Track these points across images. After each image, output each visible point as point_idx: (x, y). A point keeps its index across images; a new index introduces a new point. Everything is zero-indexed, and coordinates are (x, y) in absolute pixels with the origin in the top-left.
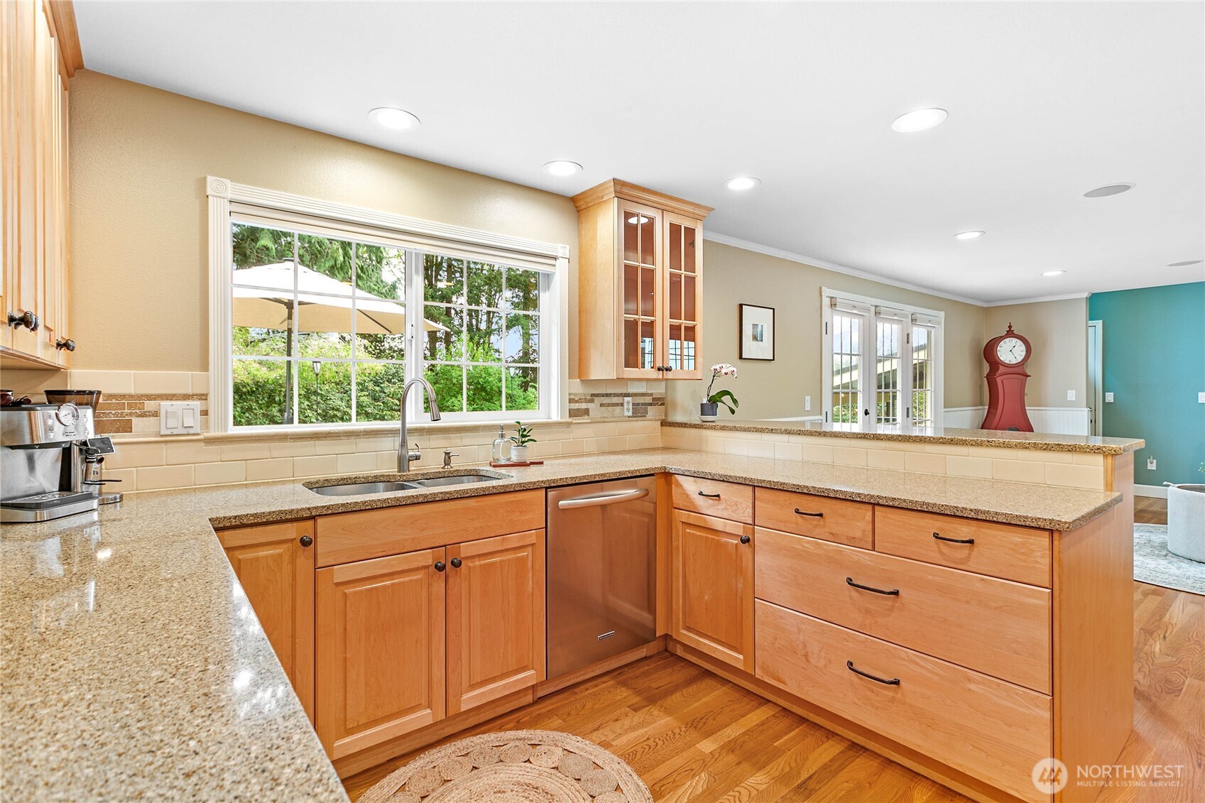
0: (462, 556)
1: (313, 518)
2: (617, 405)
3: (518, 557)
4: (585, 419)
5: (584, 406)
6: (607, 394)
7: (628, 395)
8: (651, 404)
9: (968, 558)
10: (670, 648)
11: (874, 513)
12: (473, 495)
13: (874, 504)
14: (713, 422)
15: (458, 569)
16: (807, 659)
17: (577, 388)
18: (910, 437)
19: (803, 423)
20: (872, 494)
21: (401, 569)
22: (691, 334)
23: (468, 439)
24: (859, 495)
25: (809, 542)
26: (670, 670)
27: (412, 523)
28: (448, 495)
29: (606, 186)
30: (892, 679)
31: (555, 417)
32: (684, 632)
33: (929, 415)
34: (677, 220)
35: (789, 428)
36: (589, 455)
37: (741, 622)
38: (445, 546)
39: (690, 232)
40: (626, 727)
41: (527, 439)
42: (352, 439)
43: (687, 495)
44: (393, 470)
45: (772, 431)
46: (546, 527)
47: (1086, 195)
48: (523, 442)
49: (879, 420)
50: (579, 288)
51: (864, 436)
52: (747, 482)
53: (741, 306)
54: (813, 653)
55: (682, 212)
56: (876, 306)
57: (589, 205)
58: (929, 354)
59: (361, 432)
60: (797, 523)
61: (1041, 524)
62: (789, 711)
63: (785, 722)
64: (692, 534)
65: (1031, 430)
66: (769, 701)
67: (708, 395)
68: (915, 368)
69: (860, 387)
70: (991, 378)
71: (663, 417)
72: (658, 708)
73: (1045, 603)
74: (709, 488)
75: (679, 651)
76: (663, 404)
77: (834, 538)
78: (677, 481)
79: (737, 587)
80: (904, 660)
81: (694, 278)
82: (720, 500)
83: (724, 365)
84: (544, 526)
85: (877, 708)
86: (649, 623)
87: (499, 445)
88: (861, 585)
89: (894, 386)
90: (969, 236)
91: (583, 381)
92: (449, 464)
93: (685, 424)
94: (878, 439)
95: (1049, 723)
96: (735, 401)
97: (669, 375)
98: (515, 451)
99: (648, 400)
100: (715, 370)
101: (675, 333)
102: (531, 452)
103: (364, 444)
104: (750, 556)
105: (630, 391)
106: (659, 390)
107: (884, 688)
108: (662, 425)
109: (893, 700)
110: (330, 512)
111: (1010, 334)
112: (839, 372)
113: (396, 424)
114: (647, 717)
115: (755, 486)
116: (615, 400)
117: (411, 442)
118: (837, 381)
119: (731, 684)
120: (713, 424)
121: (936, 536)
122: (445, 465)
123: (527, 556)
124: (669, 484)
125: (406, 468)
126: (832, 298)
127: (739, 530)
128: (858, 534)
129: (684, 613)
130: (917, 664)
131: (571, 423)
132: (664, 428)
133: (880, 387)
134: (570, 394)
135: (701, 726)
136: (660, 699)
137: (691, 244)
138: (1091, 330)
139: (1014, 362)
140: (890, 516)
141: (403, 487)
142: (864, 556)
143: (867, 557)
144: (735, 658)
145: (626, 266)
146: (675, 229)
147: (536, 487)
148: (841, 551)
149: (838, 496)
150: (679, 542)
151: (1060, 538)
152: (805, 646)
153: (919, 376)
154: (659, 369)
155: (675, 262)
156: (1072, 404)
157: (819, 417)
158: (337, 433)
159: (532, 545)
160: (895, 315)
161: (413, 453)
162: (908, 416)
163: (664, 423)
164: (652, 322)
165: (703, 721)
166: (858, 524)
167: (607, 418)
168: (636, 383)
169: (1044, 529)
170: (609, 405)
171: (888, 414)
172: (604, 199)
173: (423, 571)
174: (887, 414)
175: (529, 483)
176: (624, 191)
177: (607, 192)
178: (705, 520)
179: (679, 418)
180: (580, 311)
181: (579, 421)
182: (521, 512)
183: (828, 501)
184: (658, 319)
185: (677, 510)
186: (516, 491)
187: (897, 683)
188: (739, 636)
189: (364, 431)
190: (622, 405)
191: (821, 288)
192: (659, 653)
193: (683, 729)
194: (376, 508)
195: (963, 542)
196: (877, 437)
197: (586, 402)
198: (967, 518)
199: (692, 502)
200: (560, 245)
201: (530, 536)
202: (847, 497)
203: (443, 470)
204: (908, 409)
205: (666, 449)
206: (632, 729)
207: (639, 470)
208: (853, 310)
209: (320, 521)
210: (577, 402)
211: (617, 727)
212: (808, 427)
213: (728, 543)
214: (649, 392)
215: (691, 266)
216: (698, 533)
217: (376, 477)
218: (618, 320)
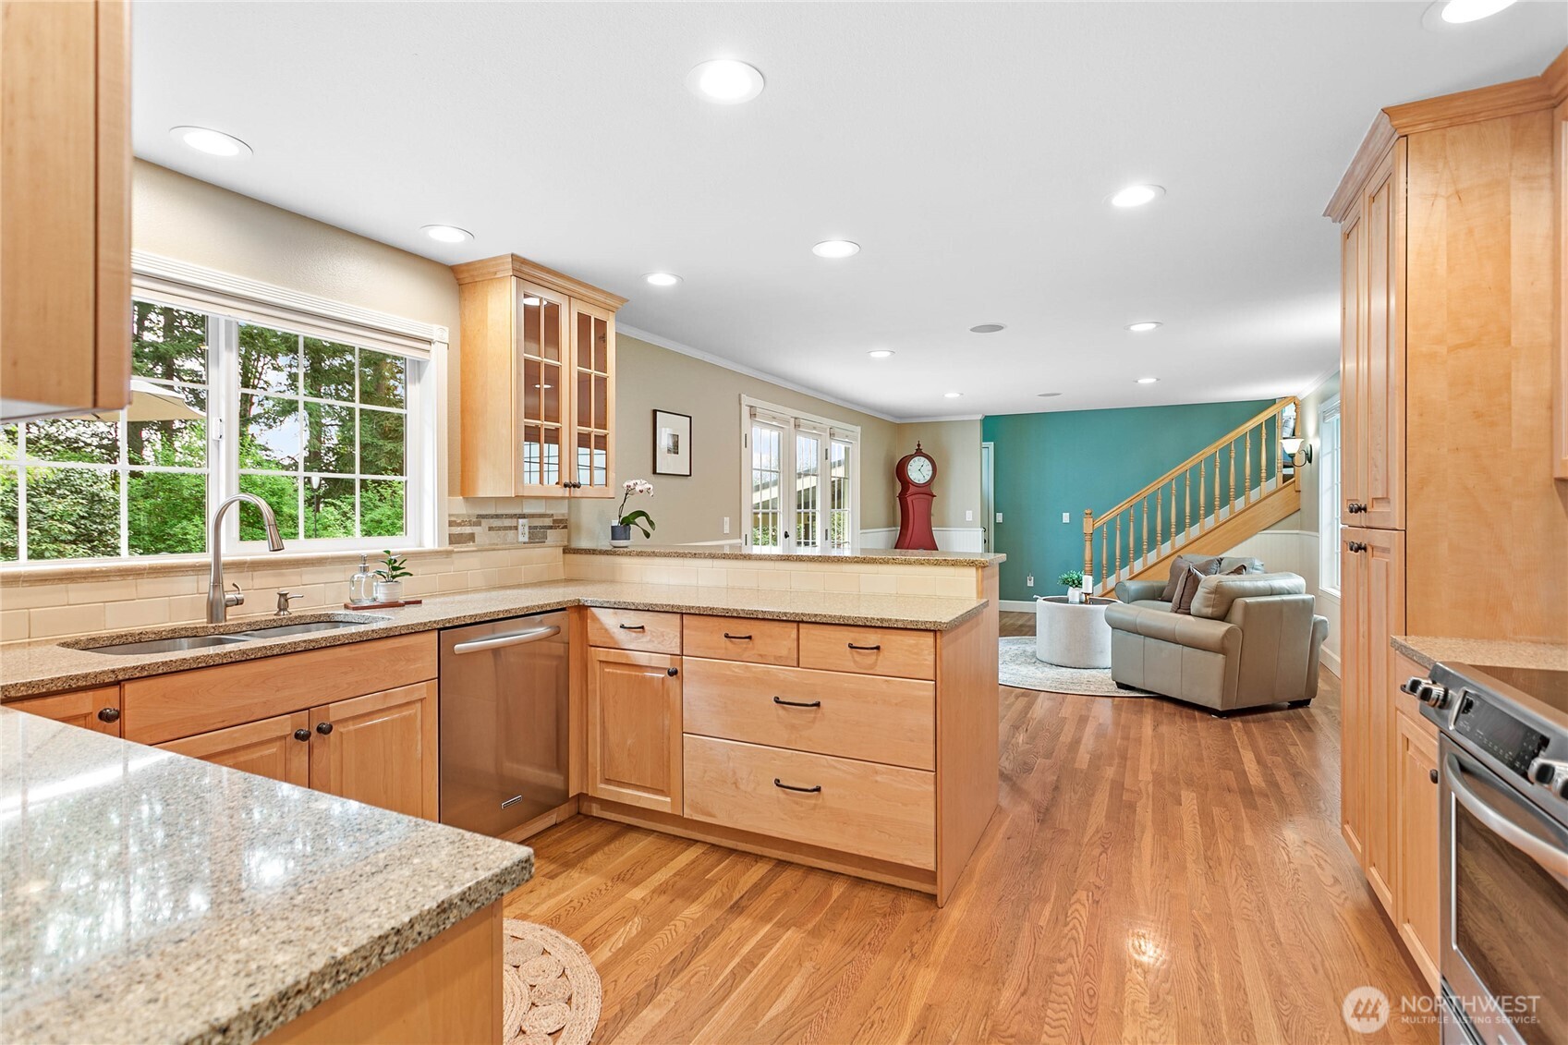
0: (332, 719)
1: (118, 683)
2: (510, 528)
3: (404, 716)
4: (470, 546)
5: (468, 530)
6: (497, 515)
7: (523, 516)
8: (551, 528)
9: (873, 665)
10: (584, 811)
11: (798, 631)
12: (347, 641)
13: (799, 622)
14: (626, 547)
15: (326, 736)
16: (736, 787)
17: (459, 507)
18: (829, 557)
19: (722, 547)
20: (797, 612)
21: (248, 743)
22: (601, 443)
23: (309, 575)
24: (785, 614)
25: (738, 666)
26: (587, 832)
27: (263, 682)
28: (313, 644)
29: (499, 262)
30: (815, 787)
31: (430, 543)
32: (603, 786)
33: (847, 537)
34: (586, 310)
35: (713, 552)
36: (476, 590)
37: (669, 762)
38: (308, 709)
39: (601, 325)
40: (543, 896)
41: (399, 572)
42: (131, 581)
43: (606, 630)
44: (202, 621)
45: (695, 556)
46: (439, 678)
47: (973, 330)
48: (394, 577)
49: (799, 543)
50: (462, 382)
51: (787, 558)
52: (675, 610)
53: (655, 412)
54: (742, 779)
55: (592, 301)
56: (796, 418)
57: (477, 280)
58: (846, 471)
59: (145, 569)
60: (726, 649)
61: (928, 626)
62: (718, 846)
63: (714, 857)
64: (613, 673)
65: (936, 548)
66: (697, 841)
67: (620, 516)
68: (833, 486)
69: (780, 509)
70: (902, 497)
71: (566, 543)
72: (579, 870)
73: (932, 694)
74: (632, 619)
75: (596, 811)
76: (565, 527)
77: (763, 659)
78: (593, 614)
79: (663, 725)
80: (824, 766)
81: (605, 379)
82: (644, 631)
83: (638, 482)
84: (437, 676)
85: (802, 818)
86: (559, 785)
87: (359, 580)
88: (787, 701)
89: (814, 507)
90: (880, 354)
91: (466, 499)
92: (285, 609)
93: (594, 550)
94: (801, 560)
95: (933, 795)
96: (651, 523)
97: (577, 492)
98: (382, 588)
99: (548, 522)
100: (628, 486)
101: (584, 441)
102: (404, 589)
103: (147, 585)
104: (678, 691)
105: (526, 511)
106: (560, 511)
107: (808, 797)
108: (564, 552)
109: (815, 807)
110: (145, 673)
111: (919, 453)
112: (757, 488)
113: (207, 558)
114: (567, 881)
115: (682, 613)
116: (507, 522)
117: (228, 581)
118: (758, 498)
119: (656, 834)
120: (625, 549)
121: (851, 646)
122: (280, 610)
123: (415, 714)
124: (583, 619)
125: (221, 616)
126: (751, 407)
127: (666, 662)
128: (784, 652)
129: (603, 764)
130: (835, 768)
131: (451, 552)
132: (568, 556)
133: (799, 507)
134: (450, 515)
135: (626, 878)
136: (579, 862)
137: (602, 338)
138: (984, 451)
139: (922, 482)
140: (812, 632)
141: (220, 642)
142: (789, 673)
143: (792, 674)
144: (661, 803)
145: (526, 361)
146: (583, 320)
147: (427, 628)
148: (768, 672)
149: (766, 617)
150: (595, 684)
151: (942, 637)
152: (735, 773)
153: (837, 497)
154: (566, 486)
155: (584, 359)
156: (969, 525)
157: (738, 541)
158: (106, 571)
159: (422, 700)
160: (814, 428)
161: (233, 596)
162: (826, 539)
163: (567, 550)
164: (557, 429)
165: (630, 872)
166: (785, 643)
167: (497, 545)
168: (532, 501)
169: (930, 631)
170: (499, 529)
171: (807, 535)
172: (497, 276)
173: (278, 744)
174: (806, 537)
175: (418, 624)
176: (525, 270)
177: (502, 268)
178: (627, 656)
179: (584, 544)
180: (462, 412)
181: (462, 549)
182: (408, 660)
183: (757, 623)
184: (564, 424)
185: (593, 648)
186: (401, 635)
187: (818, 789)
188: (665, 775)
189: (150, 568)
190: (516, 528)
191: (740, 395)
192: (571, 818)
193: (610, 884)
194: (213, 666)
195: (872, 649)
196: (800, 559)
197: (471, 525)
198: (875, 627)
199: (612, 638)
200: (436, 327)
201: (419, 689)
202: (775, 617)
203: (275, 617)
204: (827, 530)
205: (569, 581)
206: (550, 896)
207: (549, 604)
208: (773, 421)
209: (128, 687)
210: (459, 525)
211: (534, 898)
212: (727, 551)
213: (652, 678)
214: (548, 512)
215: (602, 366)
216: (619, 672)
217: (174, 631)
218: (517, 427)
